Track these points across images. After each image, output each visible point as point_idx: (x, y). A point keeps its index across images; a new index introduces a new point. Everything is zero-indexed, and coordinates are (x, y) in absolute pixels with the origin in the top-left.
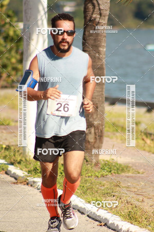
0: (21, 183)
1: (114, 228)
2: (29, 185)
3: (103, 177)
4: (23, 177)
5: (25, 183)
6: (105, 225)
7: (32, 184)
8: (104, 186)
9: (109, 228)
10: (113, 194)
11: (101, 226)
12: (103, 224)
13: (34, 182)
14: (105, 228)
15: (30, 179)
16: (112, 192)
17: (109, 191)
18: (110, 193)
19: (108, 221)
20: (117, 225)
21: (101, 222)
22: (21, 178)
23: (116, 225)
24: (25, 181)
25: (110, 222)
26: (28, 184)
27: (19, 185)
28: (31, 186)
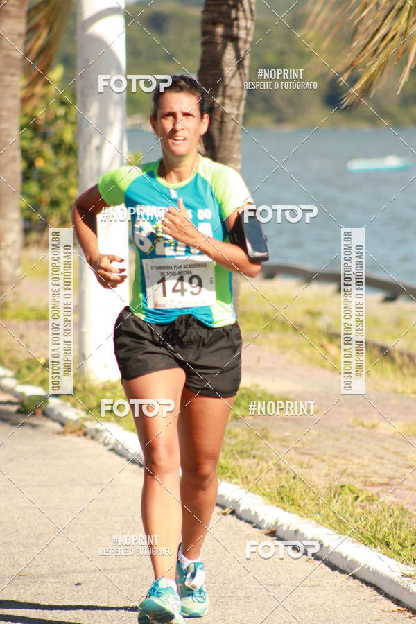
0: (72, 432)
1: (249, 519)
2: (89, 437)
3: (237, 419)
4: (76, 422)
5: (81, 433)
6: (233, 513)
7: (94, 434)
8: (236, 437)
9: (240, 518)
10: (253, 452)
11: (225, 514)
12: (228, 510)
13: (97, 431)
14: (233, 519)
15: (90, 425)
16: (252, 449)
17: (245, 448)
18: (247, 452)
19: (239, 506)
20: (256, 513)
21: (224, 507)
22: (71, 424)
23: (253, 514)
24: (80, 429)
25: (242, 508)
26: (85, 434)
27: (69, 437)
28: (92, 438)
